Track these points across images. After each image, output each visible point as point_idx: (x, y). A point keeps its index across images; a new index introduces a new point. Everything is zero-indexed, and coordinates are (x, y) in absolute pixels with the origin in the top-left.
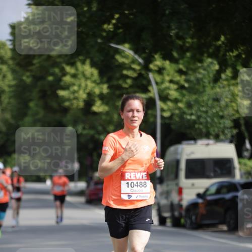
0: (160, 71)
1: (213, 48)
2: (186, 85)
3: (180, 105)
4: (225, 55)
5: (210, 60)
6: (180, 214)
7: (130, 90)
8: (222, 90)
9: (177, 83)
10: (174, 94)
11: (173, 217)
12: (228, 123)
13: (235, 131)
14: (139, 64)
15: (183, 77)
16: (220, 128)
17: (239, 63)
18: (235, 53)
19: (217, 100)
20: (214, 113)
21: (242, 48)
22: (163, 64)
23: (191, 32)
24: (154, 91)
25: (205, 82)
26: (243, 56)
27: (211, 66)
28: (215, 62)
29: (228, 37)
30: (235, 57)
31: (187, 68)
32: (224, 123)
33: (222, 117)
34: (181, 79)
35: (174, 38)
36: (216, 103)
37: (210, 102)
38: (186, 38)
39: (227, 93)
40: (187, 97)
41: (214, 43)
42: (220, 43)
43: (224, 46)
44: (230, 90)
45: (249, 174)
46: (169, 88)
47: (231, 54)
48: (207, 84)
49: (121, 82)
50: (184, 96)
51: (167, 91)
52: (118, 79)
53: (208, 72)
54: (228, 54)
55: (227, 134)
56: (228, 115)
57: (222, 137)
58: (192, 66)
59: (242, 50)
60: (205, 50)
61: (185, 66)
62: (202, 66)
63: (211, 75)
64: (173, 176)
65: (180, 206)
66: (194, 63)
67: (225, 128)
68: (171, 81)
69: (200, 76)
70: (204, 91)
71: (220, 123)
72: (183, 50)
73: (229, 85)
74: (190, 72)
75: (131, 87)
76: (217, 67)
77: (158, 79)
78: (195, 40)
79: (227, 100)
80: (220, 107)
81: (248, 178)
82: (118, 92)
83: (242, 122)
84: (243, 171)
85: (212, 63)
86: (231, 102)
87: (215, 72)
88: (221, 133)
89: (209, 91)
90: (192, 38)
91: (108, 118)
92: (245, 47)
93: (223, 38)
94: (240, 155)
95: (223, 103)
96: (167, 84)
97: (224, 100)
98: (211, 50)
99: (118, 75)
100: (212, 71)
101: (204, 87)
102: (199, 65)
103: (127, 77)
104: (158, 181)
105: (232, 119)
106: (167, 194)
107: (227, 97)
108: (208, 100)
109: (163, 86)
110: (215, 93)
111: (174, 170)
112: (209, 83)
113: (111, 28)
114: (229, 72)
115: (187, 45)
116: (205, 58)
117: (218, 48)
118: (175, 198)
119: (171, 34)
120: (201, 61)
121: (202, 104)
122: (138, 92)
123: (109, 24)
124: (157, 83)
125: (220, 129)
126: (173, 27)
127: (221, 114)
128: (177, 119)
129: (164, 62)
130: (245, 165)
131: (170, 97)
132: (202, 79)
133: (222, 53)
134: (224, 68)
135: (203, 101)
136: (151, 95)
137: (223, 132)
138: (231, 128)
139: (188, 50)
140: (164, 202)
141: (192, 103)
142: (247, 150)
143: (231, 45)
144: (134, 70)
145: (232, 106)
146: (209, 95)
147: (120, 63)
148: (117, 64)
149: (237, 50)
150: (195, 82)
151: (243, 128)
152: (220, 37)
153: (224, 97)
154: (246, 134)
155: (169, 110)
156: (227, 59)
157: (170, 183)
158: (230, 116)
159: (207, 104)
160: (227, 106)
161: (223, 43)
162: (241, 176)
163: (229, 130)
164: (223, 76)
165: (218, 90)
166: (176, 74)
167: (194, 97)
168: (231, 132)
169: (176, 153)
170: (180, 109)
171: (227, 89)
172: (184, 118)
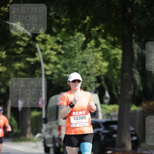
0: (44, 41)
1: (81, 25)
2: (63, 52)
3: (58, 66)
4: (89, 30)
5: (79, 34)
6: (60, 145)
7: (22, 56)
8: (89, 55)
9: (56, 50)
10: (54, 58)
11: (55, 147)
12: (93, 79)
13: (98, 85)
14: (28, 37)
15: (60, 46)
16: (87, 82)
17: (100, 36)
18: (97, 29)
19: (85, 62)
20: (83, 72)
21: (102, 25)
22: (45, 37)
23: (66, 13)
24: (39, 56)
25: (76, 50)
26: (103, 31)
27: (80, 38)
28: (83, 35)
29: (92, 17)
30: (97, 31)
31: (63, 40)
32: (90, 79)
33: (88, 75)
34: (59, 47)
35: (53, 18)
36: (84, 65)
37: (80, 64)
38: (62, 18)
39: (92, 57)
40: (63, 61)
41: (82, 22)
42: (86, 21)
43: (88, 23)
44: (93, 55)
45: (108, 115)
46: (50, 54)
47: (94, 29)
48: (77, 51)
49: (15, 50)
50: (61, 60)
51: (49, 56)
52: (13, 48)
53: (78, 43)
54: (92, 29)
55: (92, 87)
56: (93, 73)
57: (89, 89)
58: (66, 39)
59: (102, 27)
60: (76, 26)
61: (61, 38)
62: (73, 38)
63: (80, 45)
64: (54, 117)
65: (60, 139)
66: (68, 36)
67: (91, 82)
68: (52, 49)
69: (72, 45)
70: (75, 56)
71: (87, 79)
72: (59, 27)
73: (93, 52)
74: (65, 43)
75: (22, 53)
76: (84, 39)
77: (43, 47)
78: (68, 19)
79: (92, 62)
80: (87, 67)
81: (107, 118)
82: (13, 57)
83: (103, 78)
84: (104, 113)
85: (80, 36)
86: (95, 64)
87: (82, 42)
88: (88, 86)
89: (79, 56)
90: (66, 18)
91: (7, 76)
92: (104, 24)
93: (88, 18)
94: (102, 102)
95: (89, 65)
96: (49, 51)
97: (90, 63)
98: (80, 27)
99: (13, 44)
100: (81, 41)
101: (75, 53)
102: (71, 37)
103: (19, 46)
104: (43, 121)
105: (95, 76)
106: (50, 130)
107: (92, 61)
108: (78, 62)
109: (46, 53)
110: (83, 57)
111: (55, 113)
112: (79, 50)
113: (7, 10)
114: (93, 43)
115: (63, 23)
116: (75, 32)
117: (85, 25)
118: (56, 133)
119: (50, 15)
120: (73, 35)
121: (74, 65)
122: (28, 57)
123: (5, 7)
124: (41, 51)
125: (87, 84)
126: (52, 10)
127: (87, 72)
128: (56, 77)
129: (46, 35)
130: (106, 109)
131: (51, 61)
132: (73, 47)
133: (87, 29)
134: (89, 39)
135: (75, 63)
136: (37, 59)
137: (89, 85)
138: (95, 82)
139: (63, 26)
140: (48, 136)
141: (67, 65)
142: (107, 98)
143: (94, 23)
144: (24, 41)
145: (96, 67)
146: (79, 59)
147: (14, 36)
148: (12, 36)
149: (98, 26)
150: (69, 49)
151: (103, 83)
152: (86, 17)
153: (89, 61)
154: (106, 87)
155: (50, 69)
156: (91, 33)
157: (52, 122)
158: (94, 74)
159: (78, 65)
160: (92, 67)
161: (88, 21)
162: (103, 117)
163: (94, 84)
164: (89, 45)
165: (85, 55)
166: (55, 44)
167: (69, 60)
168: (95, 85)
169: (56, 101)
170: (58, 69)
171: (92, 54)
172: (61, 75)
